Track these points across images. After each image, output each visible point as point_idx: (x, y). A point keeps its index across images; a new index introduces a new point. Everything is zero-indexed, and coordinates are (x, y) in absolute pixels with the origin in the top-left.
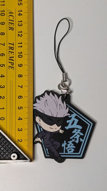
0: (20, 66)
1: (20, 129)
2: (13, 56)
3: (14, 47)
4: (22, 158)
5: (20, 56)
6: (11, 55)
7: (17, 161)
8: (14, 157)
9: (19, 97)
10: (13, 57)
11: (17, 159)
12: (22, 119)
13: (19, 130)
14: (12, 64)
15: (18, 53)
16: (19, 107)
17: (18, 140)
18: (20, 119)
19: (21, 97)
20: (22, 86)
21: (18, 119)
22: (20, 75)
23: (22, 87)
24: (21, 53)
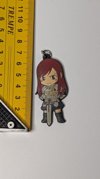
0: (20, 31)
1: (18, 96)
2: (13, 20)
3: (14, 11)
4: (19, 127)
5: (20, 21)
6: (11, 20)
7: (14, 129)
8: (11, 125)
9: (18, 64)
10: (13, 22)
11: (14, 128)
12: (20, 87)
13: (17, 98)
14: (11, 28)
15: (19, 18)
16: (17, 74)
17: (16, 108)
18: (18, 86)
19: (20, 64)
20: (21, 51)
21: (16, 87)
22: (20, 41)
23: (21, 54)
24: (22, 17)
